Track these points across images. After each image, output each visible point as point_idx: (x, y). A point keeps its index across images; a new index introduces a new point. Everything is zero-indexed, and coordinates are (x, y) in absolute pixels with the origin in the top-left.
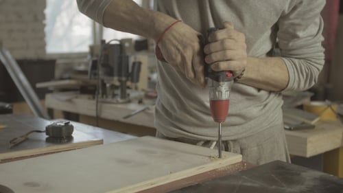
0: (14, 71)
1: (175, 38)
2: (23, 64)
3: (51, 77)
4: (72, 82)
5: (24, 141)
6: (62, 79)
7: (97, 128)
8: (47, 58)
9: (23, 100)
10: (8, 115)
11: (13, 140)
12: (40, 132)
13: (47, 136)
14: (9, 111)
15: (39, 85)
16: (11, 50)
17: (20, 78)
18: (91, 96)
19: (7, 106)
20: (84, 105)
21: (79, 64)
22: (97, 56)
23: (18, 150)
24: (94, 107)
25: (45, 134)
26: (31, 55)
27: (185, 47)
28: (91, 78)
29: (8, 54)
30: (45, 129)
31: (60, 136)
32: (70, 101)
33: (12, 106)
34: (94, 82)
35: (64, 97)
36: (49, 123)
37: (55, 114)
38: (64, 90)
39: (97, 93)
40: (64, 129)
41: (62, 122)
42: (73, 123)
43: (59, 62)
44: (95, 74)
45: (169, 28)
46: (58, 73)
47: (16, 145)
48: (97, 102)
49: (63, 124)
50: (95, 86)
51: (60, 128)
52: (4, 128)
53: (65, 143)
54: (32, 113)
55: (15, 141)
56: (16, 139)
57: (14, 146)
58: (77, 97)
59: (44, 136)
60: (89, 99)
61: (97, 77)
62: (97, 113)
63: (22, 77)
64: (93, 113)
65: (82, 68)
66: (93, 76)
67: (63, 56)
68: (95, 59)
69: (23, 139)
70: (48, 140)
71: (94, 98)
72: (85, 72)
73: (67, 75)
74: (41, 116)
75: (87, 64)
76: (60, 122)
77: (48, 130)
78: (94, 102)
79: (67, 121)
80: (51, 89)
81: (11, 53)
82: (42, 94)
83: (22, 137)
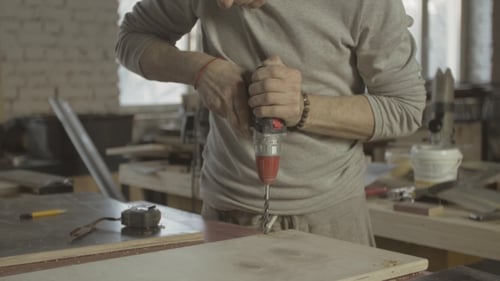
0: (74, 130)
1: (211, 79)
2: (87, 120)
3: (126, 140)
4: (158, 148)
5: (90, 233)
6: (142, 142)
7: (193, 215)
8: (121, 112)
9: (86, 172)
10: (68, 195)
11: (75, 231)
12: (114, 219)
13: (123, 226)
14: (68, 189)
15: (110, 152)
16: (70, 100)
17: (83, 142)
18: (185, 168)
19: (66, 181)
20: (175, 180)
21: (167, 121)
22: (194, 109)
23: (81, 246)
24: (189, 185)
25: (119, 222)
26: (98, 107)
27: (222, 88)
28: (184, 142)
29: (66, 106)
30: (119, 216)
31: (140, 226)
32: (154, 174)
33: (72, 182)
34: (188, 147)
35: (146, 168)
36: (125, 207)
37: (133, 193)
38: (145, 158)
39: (193, 163)
40: (147, 215)
41: (144, 206)
42: (159, 208)
43: (139, 117)
44: (191, 136)
45: (204, 68)
46: (136, 134)
47: (78, 238)
48: (194, 176)
49: (146, 209)
50: (191, 154)
51: (141, 215)
52: (62, 214)
53: (149, 236)
54: (99, 192)
55: (78, 232)
56: (79, 229)
57: (75, 240)
58: (164, 170)
59: (119, 226)
60: (182, 172)
61: (193, 140)
62: (193, 193)
63: (86, 139)
64: (188, 193)
65: (171, 126)
66: (187, 140)
67: (144, 109)
68: (191, 114)
69: (89, 229)
70: (124, 232)
71: (188, 171)
72: (175, 133)
73: (148, 138)
74: (113, 195)
75: (178, 121)
76: (142, 206)
77: (125, 217)
78: (189, 176)
79: (152, 205)
80: (127, 156)
81: (71, 105)
82: (113, 164)
83: (88, 226)
